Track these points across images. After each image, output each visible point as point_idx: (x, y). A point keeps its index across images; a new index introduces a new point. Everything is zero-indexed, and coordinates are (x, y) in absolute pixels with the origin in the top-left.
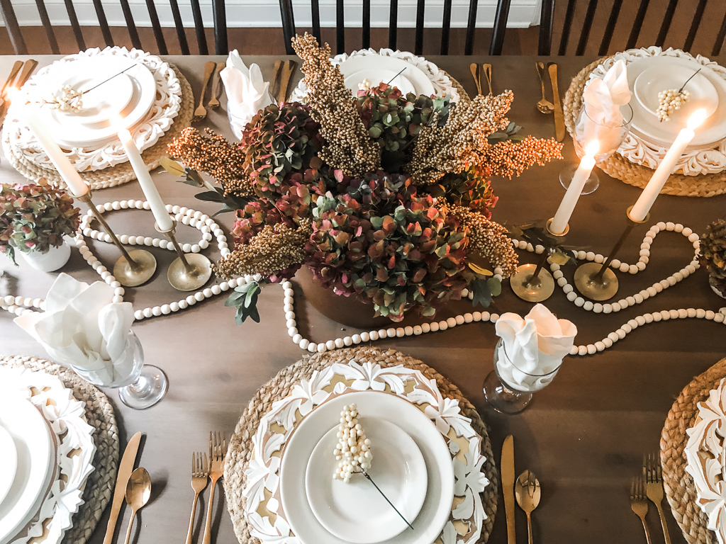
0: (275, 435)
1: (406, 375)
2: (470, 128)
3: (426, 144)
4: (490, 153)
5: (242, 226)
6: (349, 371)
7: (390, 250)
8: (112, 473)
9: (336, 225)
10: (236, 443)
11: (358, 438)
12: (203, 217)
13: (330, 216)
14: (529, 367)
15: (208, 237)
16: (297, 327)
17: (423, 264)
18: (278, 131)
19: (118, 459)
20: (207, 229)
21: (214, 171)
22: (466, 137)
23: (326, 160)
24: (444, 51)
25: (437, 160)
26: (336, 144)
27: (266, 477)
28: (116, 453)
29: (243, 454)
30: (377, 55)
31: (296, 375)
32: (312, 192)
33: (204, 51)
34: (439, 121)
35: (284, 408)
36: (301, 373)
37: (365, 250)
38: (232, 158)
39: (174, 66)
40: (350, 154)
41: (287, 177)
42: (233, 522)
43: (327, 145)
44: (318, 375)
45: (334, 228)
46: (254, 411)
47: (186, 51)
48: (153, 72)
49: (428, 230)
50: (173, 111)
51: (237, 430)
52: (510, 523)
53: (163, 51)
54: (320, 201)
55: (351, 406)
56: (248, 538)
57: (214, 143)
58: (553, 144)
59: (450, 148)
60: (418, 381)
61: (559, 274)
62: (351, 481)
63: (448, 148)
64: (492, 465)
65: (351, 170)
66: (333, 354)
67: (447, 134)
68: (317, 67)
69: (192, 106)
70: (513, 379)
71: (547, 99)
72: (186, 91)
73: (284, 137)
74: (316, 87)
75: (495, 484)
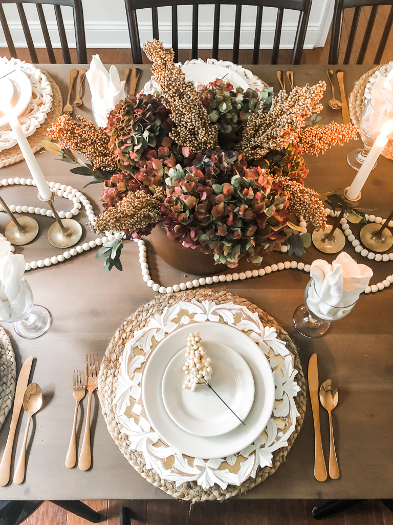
0: (137, 356)
1: (235, 309)
2: (290, 113)
3: (254, 127)
4: (302, 135)
5: (109, 194)
6: (191, 307)
7: (229, 211)
8: (12, 388)
9: (185, 191)
10: (107, 363)
11: (201, 358)
12: (74, 191)
13: (180, 183)
14: (334, 301)
15: (78, 206)
16: (150, 274)
17: (254, 222)
18: (136, 116)
19: (16, 377)
20: (77, 200)
21: (84, 150)
22: (288, 120)
23: (176, 139)
24: (256, 62)
25: (263, 139)
26: (184, 126)
27: (131, 388)
28: (14, 372)
29: (112, 371)
30: (205, 63)
31: (151, 311)
32: (165, 165)
33: (68, 60)
34: (264, 109)
35: (143, 336)
36: (155, 309)
37: (209, 211)
38: (99, 139)
39: (45, 72)
40: (194, 134)
41: (144, 154)
42: (107, 422)
43: (176, 127)
44: (168, 311)
45: (184, 194)
46: (120, 338)
47: (53, 61)
48: (29, 76)
49: (259, 194)
50: (46, 108)
51: (107, 353)
52: (316, 419)
53: (35, 60)
54: (171, 172)
55: (195, 333)
56: (119, 434)
57: (84, 128)
58: (351, 128)
59: (274, 130)
60: (245, 314)
61: (349, 232)
62: (196, 390)
63: (272, 129)
64: (302, 376)
65: (195, 147)
66: (178, 295)
67: (271, 119)
68: (164, 67)
69: (61, 104)
70: (319, 311)
71: (336, 99)
72: (56, 92)
73: (142, 121)
74: (168, 79)
75: (304, 390)
